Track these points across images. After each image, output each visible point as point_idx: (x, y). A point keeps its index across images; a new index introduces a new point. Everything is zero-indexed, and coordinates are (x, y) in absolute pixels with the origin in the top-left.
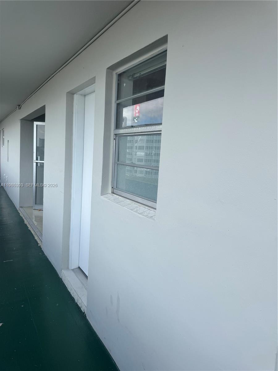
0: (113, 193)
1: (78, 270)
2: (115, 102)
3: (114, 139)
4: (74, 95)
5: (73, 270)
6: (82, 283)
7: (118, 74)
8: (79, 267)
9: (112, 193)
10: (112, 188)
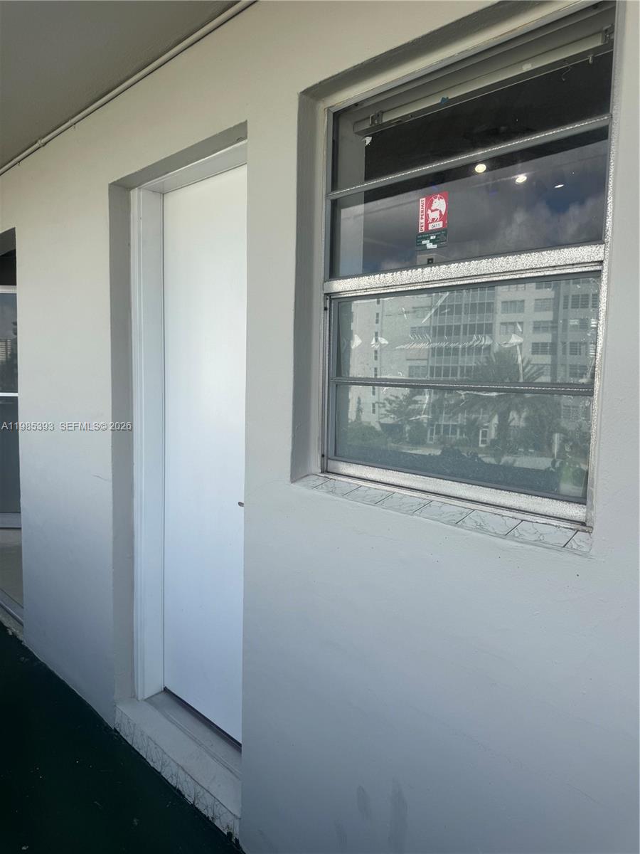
0: (325, 470)
1: (164, 697)
2: (327, 195)
3: (326, 309)
4: (131, 192)
5: (149, 700)
6: (194, 740)
7: (334, 110)
8: (166, 690)
9: (322, 472)
10: (323, 456)
